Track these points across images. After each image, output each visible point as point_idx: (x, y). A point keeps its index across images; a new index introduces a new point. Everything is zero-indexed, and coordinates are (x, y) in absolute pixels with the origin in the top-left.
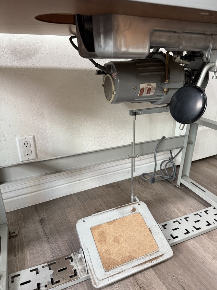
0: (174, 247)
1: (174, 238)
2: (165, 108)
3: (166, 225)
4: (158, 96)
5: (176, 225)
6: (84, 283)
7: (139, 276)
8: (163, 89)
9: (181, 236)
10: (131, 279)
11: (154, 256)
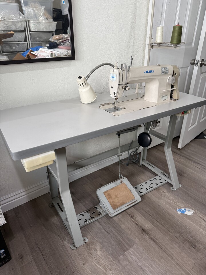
0: (141, 197)
1: (141, 193)
3: (137, 187)
5: (141, 187)
6: (105, 216)
7: (128, 211)
9: (144, 192)
10: (125, 212)
11: (133, 201)
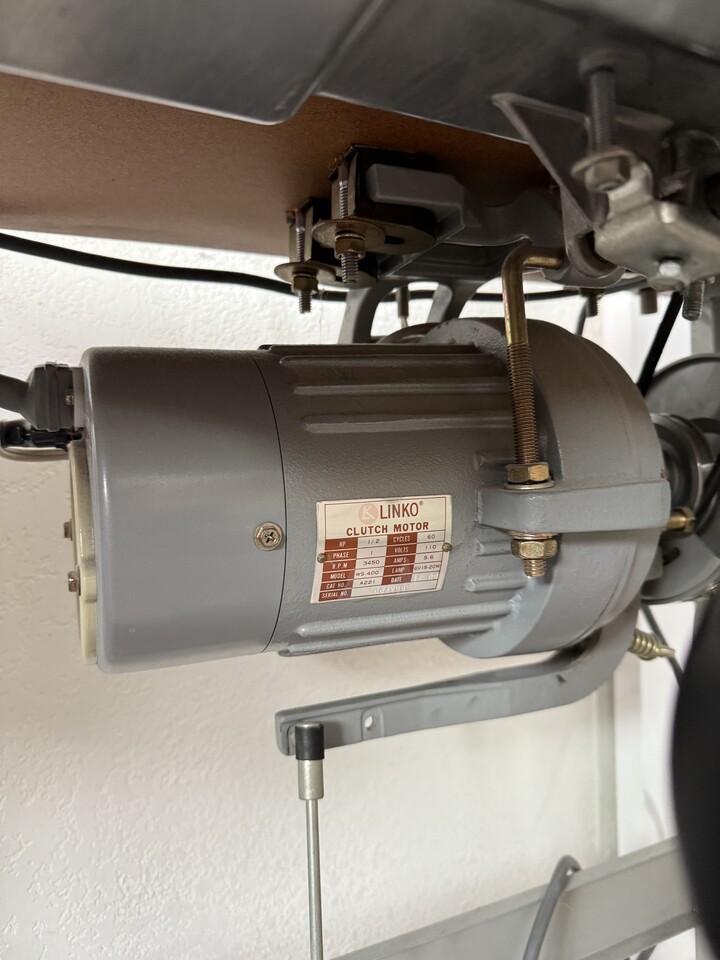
2: (549, 679)
4: (482, 594)
8: (516, 543)
